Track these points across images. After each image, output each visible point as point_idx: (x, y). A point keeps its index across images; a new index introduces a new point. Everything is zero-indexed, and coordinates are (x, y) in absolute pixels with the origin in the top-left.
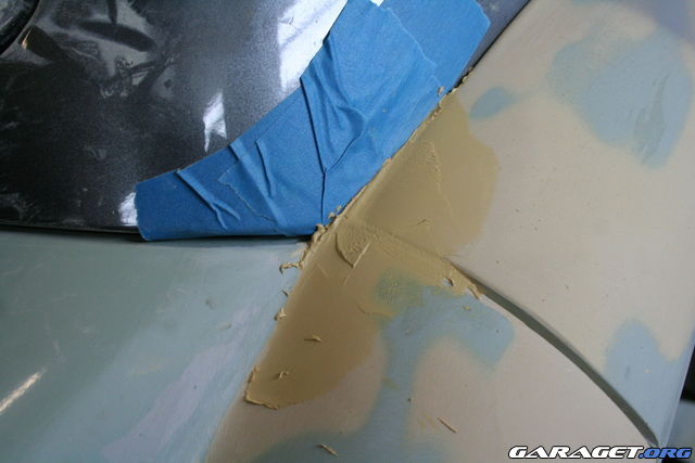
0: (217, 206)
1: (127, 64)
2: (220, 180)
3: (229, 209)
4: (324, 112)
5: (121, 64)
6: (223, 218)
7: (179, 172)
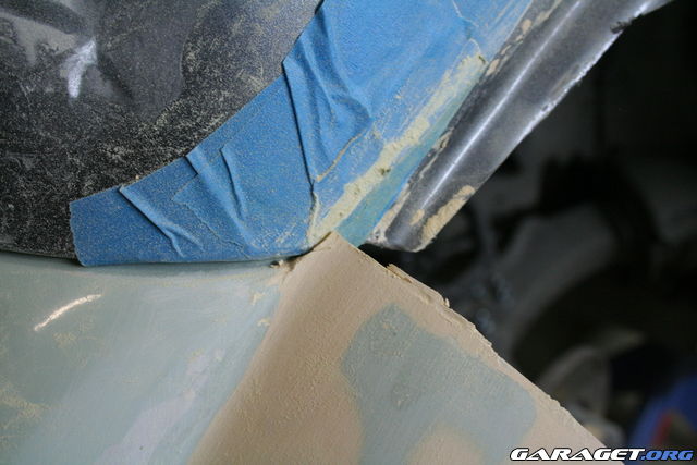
0: (171, 231)
1: (52, 50)
2: (175, 199)
3: (187, 235)
4: (314, 104)
5: (44, 49)
6: (180, 245)
7: (123, 189)
